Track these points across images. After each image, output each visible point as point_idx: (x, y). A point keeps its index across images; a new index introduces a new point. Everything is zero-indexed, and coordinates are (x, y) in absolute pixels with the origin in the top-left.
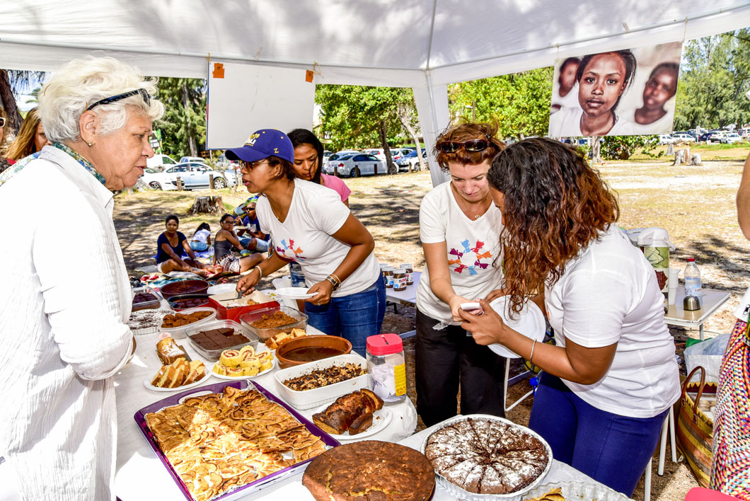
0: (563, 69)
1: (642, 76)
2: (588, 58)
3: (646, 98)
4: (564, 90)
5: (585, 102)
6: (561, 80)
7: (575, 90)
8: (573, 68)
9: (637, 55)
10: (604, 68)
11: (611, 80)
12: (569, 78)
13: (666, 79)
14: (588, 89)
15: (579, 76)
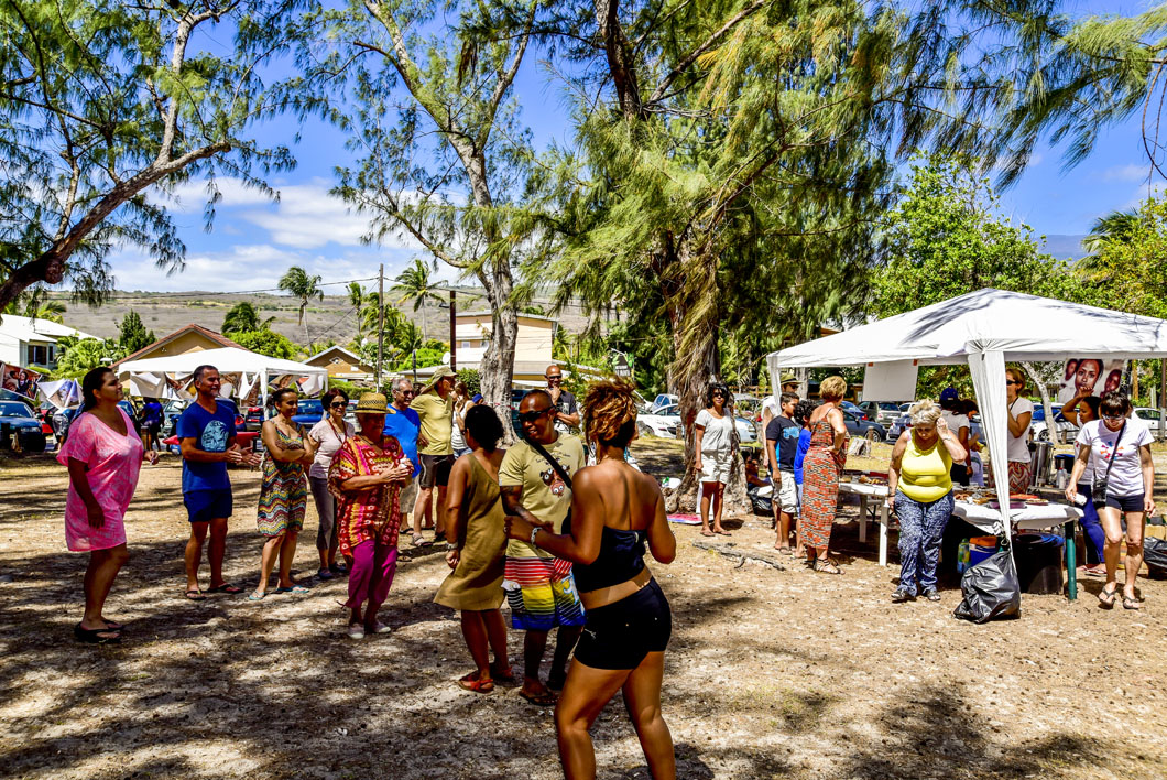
0: (1069, 364)
1: (1106, 374)
2: (1082, 360)
3: (1106, 387)
4: (1068, 377)
5: (1078, 385)
6: (1067, 371)
7: (1074, 377)
8: (1074, 365)
9: (1105, 363)
10: (1089, 368)
11: (1091, 374)
12: (1071, 370)
13: (1116, 378)
14: (1080, 377)
15: (1076, 370)
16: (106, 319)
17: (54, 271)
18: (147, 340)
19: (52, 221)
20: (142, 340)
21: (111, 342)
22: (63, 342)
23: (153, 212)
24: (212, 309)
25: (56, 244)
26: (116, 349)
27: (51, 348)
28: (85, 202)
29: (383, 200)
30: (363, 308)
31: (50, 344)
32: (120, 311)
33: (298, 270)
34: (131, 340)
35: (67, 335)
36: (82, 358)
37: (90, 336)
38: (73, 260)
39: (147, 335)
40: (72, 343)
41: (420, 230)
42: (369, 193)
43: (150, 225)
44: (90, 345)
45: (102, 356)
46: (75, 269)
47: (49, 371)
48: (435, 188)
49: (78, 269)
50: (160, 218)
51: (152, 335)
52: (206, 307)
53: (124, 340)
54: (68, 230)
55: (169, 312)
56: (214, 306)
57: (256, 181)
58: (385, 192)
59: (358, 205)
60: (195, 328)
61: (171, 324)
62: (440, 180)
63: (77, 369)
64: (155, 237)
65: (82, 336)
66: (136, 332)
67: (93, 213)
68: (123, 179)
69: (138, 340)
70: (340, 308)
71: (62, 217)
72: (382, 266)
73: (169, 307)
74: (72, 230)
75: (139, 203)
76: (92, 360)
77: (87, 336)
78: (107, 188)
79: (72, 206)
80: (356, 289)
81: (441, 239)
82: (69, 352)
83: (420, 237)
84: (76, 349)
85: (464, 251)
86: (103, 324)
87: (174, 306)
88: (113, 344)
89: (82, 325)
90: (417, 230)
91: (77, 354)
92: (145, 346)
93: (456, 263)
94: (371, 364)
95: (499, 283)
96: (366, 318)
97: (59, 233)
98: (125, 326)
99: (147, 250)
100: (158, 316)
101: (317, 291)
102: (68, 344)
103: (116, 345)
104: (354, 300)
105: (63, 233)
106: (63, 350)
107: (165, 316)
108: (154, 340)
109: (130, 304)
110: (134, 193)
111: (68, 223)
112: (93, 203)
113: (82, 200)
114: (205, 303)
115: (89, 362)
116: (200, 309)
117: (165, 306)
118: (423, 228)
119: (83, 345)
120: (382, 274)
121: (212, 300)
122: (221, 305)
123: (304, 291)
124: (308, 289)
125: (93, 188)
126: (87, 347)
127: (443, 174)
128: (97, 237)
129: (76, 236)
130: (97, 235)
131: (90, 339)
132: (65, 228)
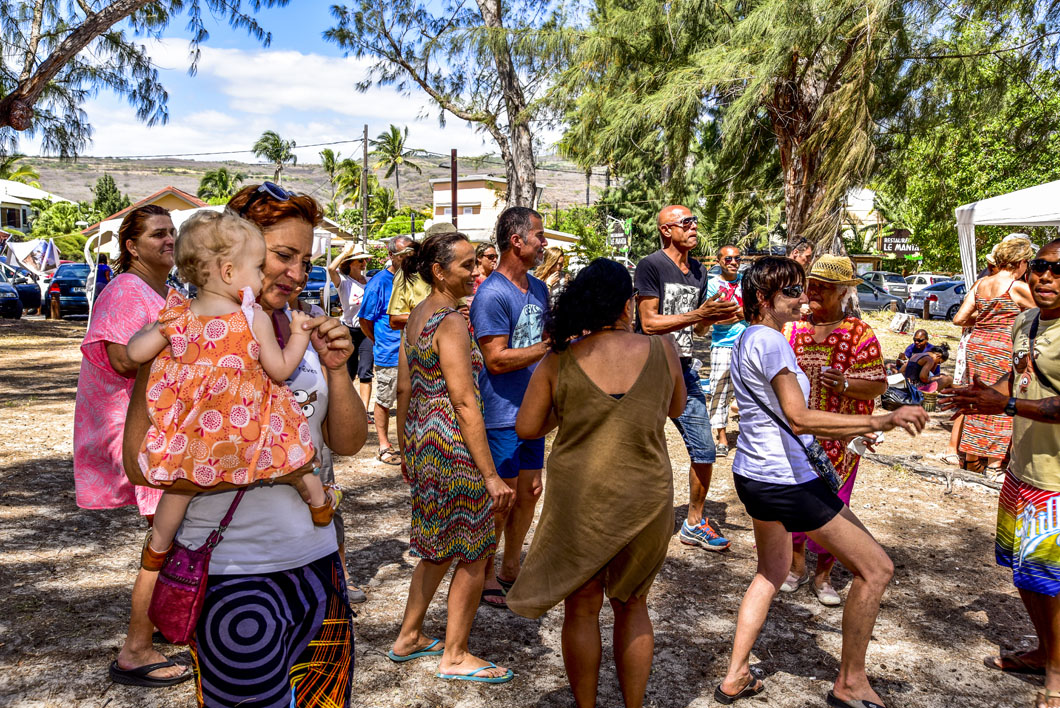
16: (78, 185)
17: (21, 116)
18: (122, 204)
19: (17, 57)
20: (117, 204)
21: (86, 206)
22: (36, 205)
23: (131, 53)
24: (183, 177)
25: (21, 85)
26: (91, 213)
27: (24, 211)
28: (52, 36)
29: (384, 44)
30: (336, 175)
31: (25, 207)
32: (93, 176)
33: (273, 135)
34: (106, 204)
35: (41, 198)
36: (56, 221)
37: (64, 200)
38: (43, 105)
39: (123, 197)
40: (46, 207)
41: (425, 79)
42: (370, 38)
43: (128, 69)
44: (64, 208)
45: (77, 220)
46: (46, 118)
47: (24, 235)
48: (441, 31)
49: (48, 117)
50: (139, 58)
51: (127, 199)
52: (177, 174)
53: (98, 204)
54: (35, 68)
55: (140, 178)
56: (185, 173)
57: (245, 19)
58: (387, 35)
59: (356, 49)
60: (173, 191)
61: (144, 191)
62: (446, 24)
63: (52, 232)
64: (134, 83)
65: (55, 199)
66: (111, 196)
67: (62, 48)
68: (96, 10)
69: (114, 205)
70: (310, 176)
71: (27, 53)
72: (366, 127)
73: (140, 173)
74: (40, 68)
75: (115, 41)
76: (66, 223)
77: (61, 199)
78: (77, 21)
79: (38, 41)
80: (329, 155)
81: (448, 90)
82: (43, 215)
83: (425, 86)
84: (50, 212)
85: (475, 102)
86: (76, 190)
87: (146, 173)
88: (87, 207)
89: (55, 190)
90: (422, 79)
91: (51, 218)
92: (120, 209)
93: (466, 115)
94: (350, 231)
95: (516, 138)
96: (339, 186)
97: (25, 70)
98: (99, 189)
99: (126, 96)
100: (130, 182)
101: (291, 156)
102: (41, 207)
103: (90, 210)
104: (328, 167)
105: (29, 71)
106: (37, 213)
107: (137, 182)
108: (129, 204)
109: (102, 170)
110: (108, 27)
111: (34, 60)
112: (62, 39)
113: (49, 34)
114: (176, 170)
115: (64, 225)
116: (171, 176)
117: (137, 173)
118: (428, 76)
119: (57, 208)
120: (366, 135)
121: (183, 167)
122: (192, 172)
123: (279, 156)
124: (283, 153)
125: (61, 20)
126: (62, 211)
127: (449, 16)
128: (67, 80)
129: (44, 78)
130: (68, 76)
131: (64, 202)
132: (31, 65)
